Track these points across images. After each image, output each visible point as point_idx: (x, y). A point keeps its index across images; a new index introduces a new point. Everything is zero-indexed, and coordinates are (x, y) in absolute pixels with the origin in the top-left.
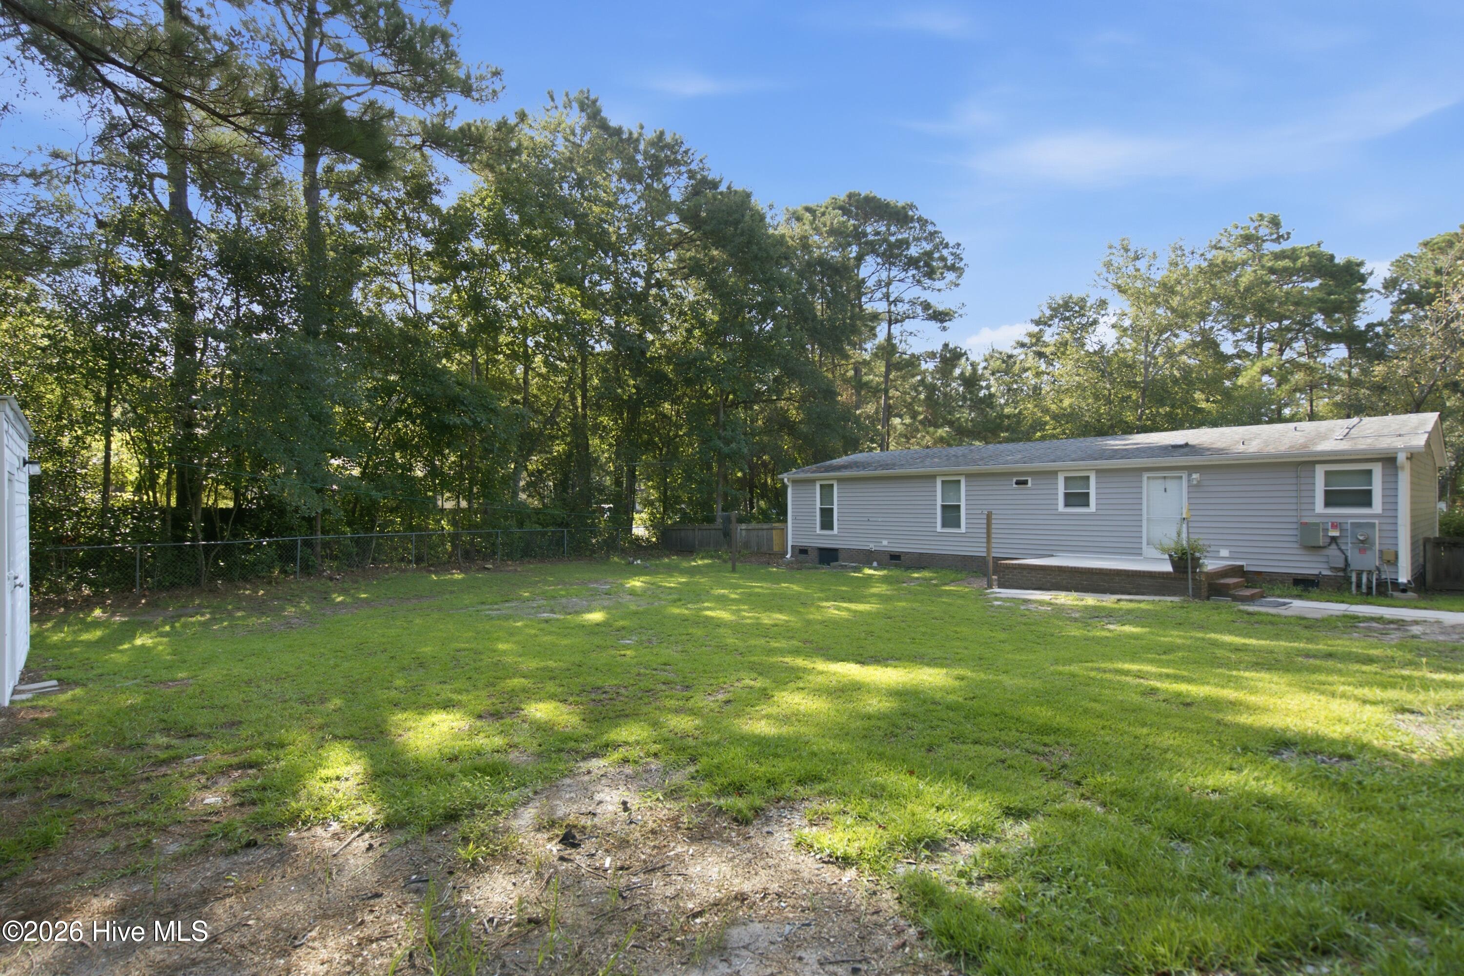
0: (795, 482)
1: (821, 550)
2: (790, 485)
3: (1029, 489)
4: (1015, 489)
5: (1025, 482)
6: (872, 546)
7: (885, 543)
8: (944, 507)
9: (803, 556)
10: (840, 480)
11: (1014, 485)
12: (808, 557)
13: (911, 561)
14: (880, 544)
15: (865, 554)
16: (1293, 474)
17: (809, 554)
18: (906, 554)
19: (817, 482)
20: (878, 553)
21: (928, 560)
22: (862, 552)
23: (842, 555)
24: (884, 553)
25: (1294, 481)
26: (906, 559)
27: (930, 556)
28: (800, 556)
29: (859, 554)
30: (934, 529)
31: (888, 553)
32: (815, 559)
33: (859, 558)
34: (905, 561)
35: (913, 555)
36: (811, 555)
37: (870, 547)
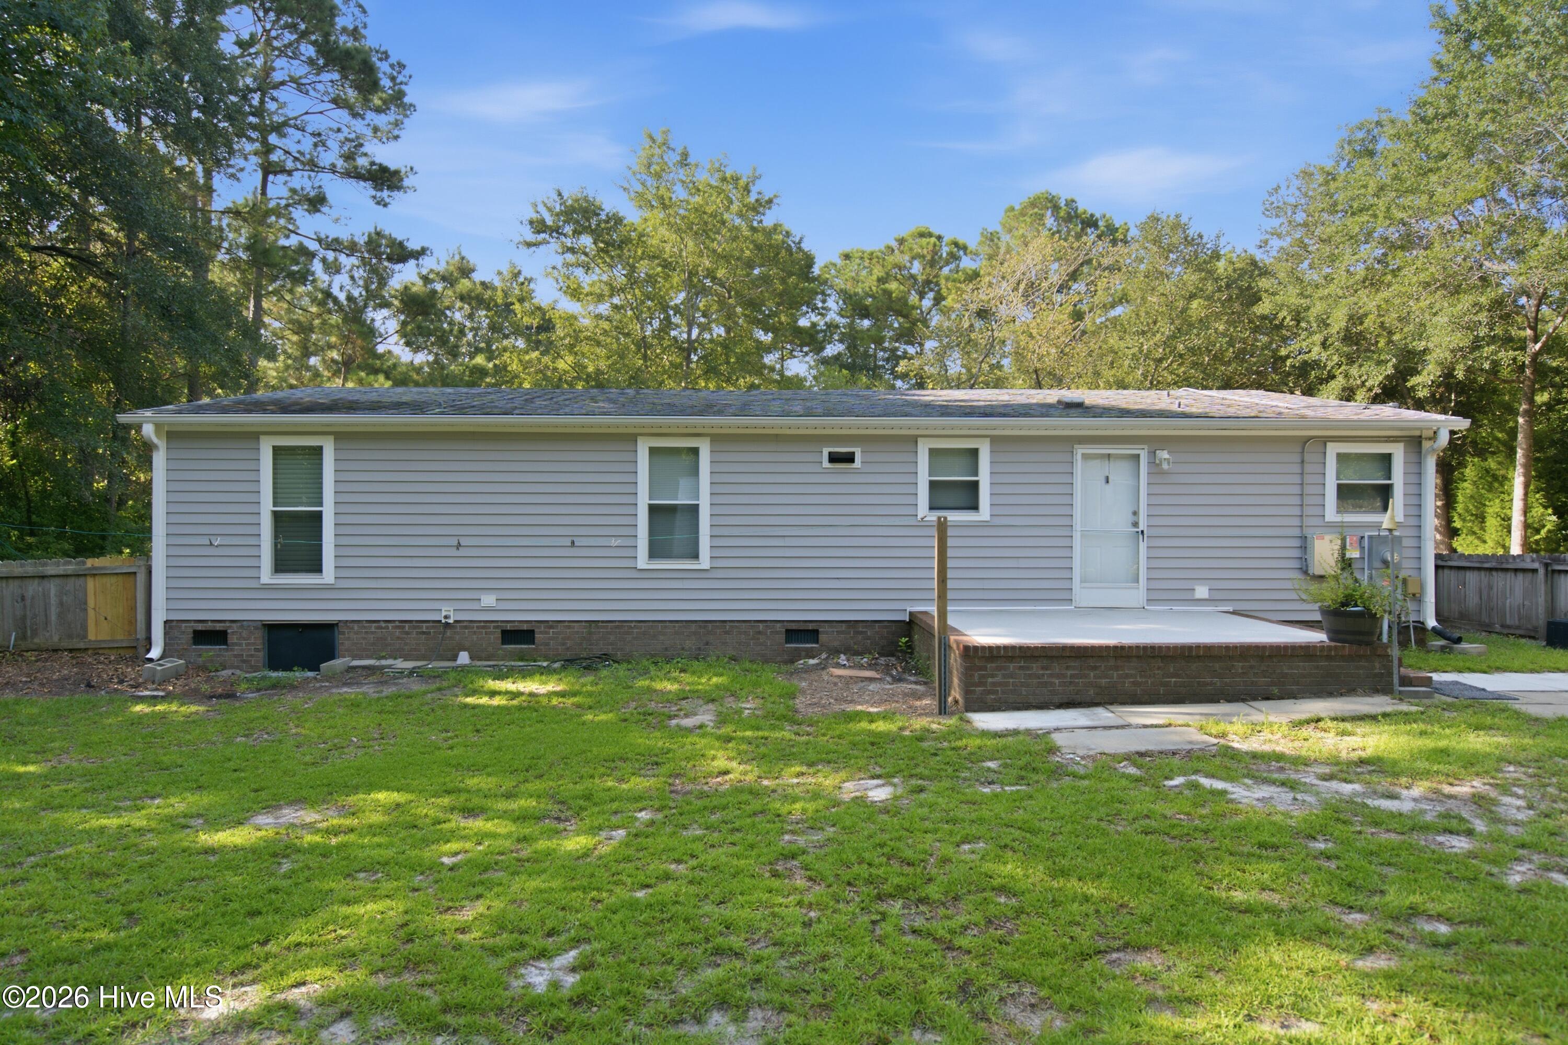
0: (174, 436)
1: (274, 630)
2: (161, 443)
3: (857, 472)
4: (826, 472)
5: (849, 458)
6: (448, 612)
7: (488, 600)
8: (653, 509)
9: (209, 651)
10: (342, 437)
11: (826, 464)
12: (227, 650)
13: (564, 644)
14: (474, 606)
15: (424, 633)
16: (1296, 458)
17: (229, 642)
18: (551, 627)
19: (263, 439)
20: (466, 627)
21: (612, 638)
22: (415, 628)
23: (348, 639)
24: (483, 627)
25: (1296, 469)
26: (550, 639)
27: (617, 627)
28: (195, 650)
29: (407, 633)
30: (628, 563)
31: (495, 627)
32: (252, 656)
33: (406, 644)
34: (548, 644)
35: (569, 627)
36: (240, 645)
37: (444, 614)
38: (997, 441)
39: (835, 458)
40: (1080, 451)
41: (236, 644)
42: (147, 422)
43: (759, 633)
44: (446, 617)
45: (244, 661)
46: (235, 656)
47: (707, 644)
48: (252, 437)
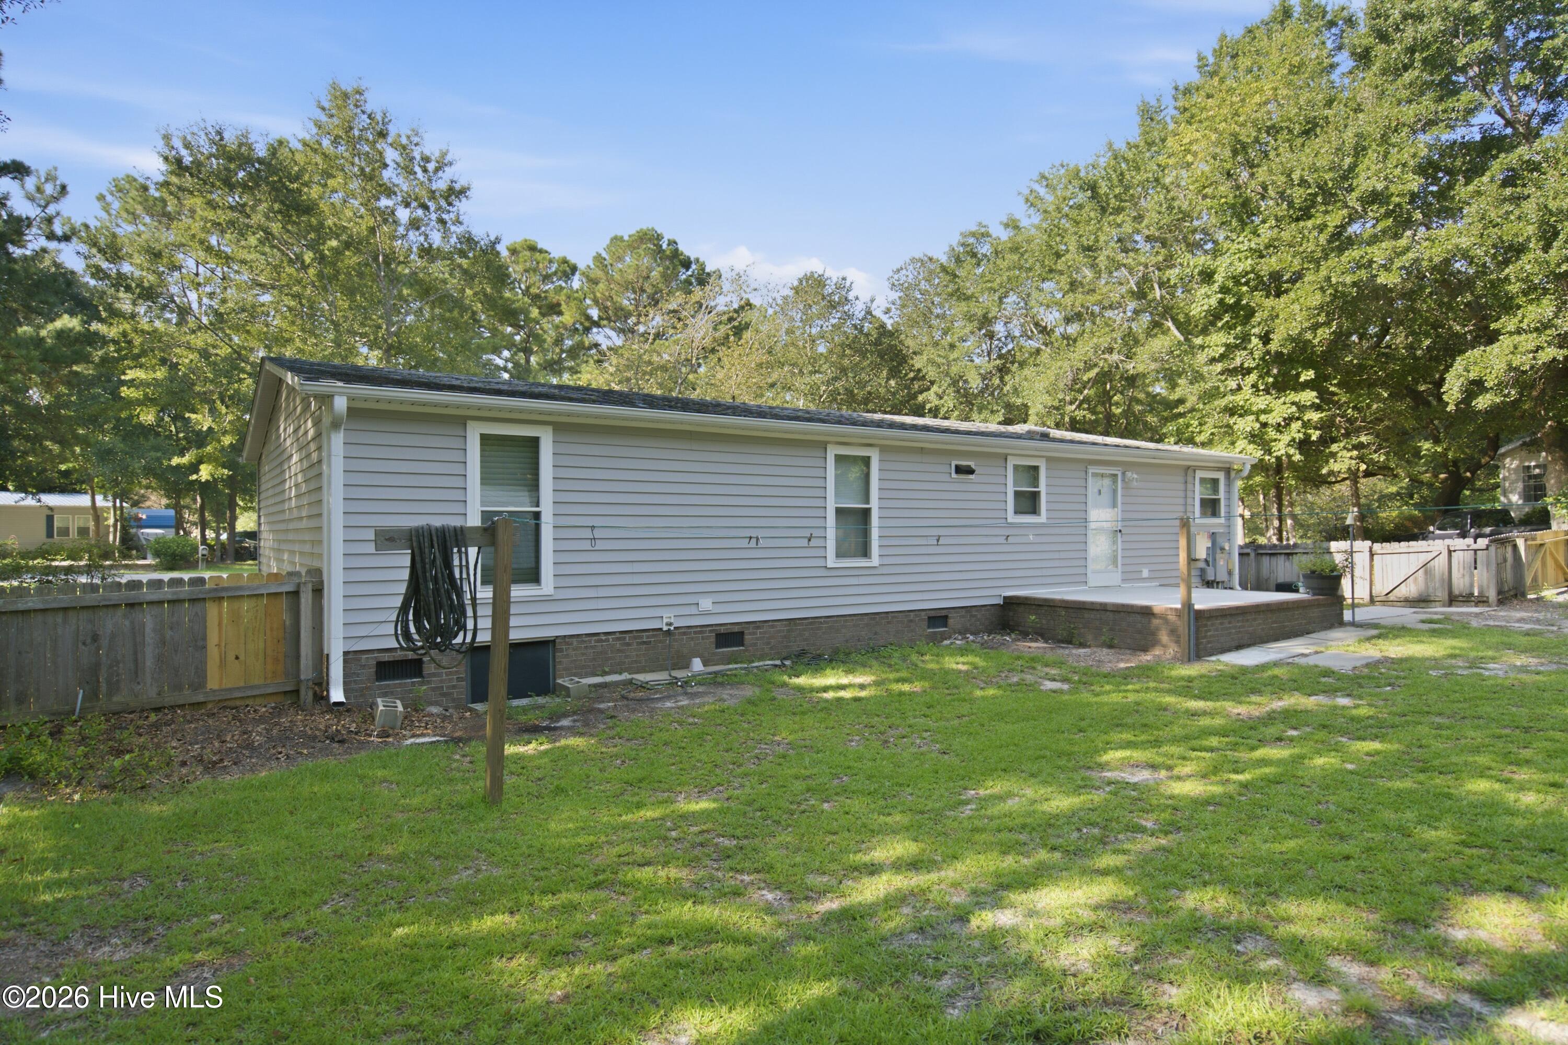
0: (354, 414)
1: (477, 653)
3: (976, 482)
4: (953, 482)
5: (970, 471)
6: (670, 619)
7: (706, 604)
8: (839, 512)
9: (397, 684)
10: (562, 427)
11: (954, 475)
12: (422, 684)
13: (768, 643)
14: (693, 610)
15: (644, 643)
16: (1181, 479)
17: (425, 672)
18: (758, 628)
19: (471, 425)
20: (684, 634)
21: (807, 634)
22: (635, 638)
23: (567, 656)
24: (701, 632)
25: (1182, 487)
26: (757, 639)
27: (811, 623)
28: (379, 688)
29: (628, 644)
30: (820, 563)
31: (711, 631)
32: (454, 687)
33: (626, 657)
34: (755, 644)
35: (773, 626)
36: (439, 675)
37: (665, 621)
38: (1049, 460)
39: (959, 470)
40: (1092, 470)
41: (434, 675)
42: (341, 394)
43: (911, 621)
44: (667, 624)
45: (444, 695)
46: (433, 689)
47: (876, 633)
48: (460, 421)
